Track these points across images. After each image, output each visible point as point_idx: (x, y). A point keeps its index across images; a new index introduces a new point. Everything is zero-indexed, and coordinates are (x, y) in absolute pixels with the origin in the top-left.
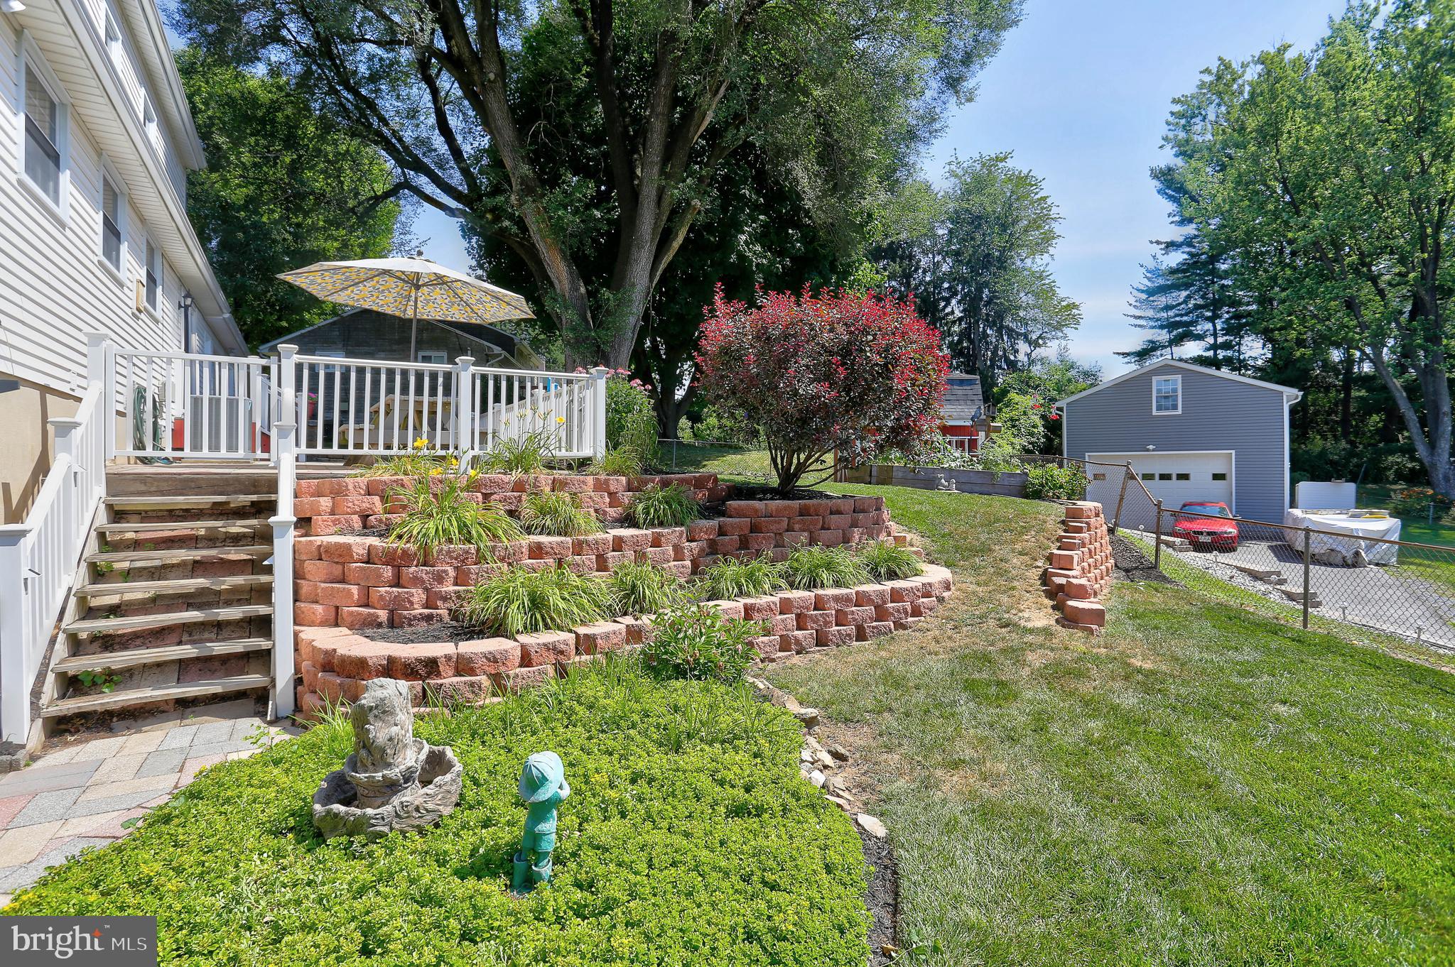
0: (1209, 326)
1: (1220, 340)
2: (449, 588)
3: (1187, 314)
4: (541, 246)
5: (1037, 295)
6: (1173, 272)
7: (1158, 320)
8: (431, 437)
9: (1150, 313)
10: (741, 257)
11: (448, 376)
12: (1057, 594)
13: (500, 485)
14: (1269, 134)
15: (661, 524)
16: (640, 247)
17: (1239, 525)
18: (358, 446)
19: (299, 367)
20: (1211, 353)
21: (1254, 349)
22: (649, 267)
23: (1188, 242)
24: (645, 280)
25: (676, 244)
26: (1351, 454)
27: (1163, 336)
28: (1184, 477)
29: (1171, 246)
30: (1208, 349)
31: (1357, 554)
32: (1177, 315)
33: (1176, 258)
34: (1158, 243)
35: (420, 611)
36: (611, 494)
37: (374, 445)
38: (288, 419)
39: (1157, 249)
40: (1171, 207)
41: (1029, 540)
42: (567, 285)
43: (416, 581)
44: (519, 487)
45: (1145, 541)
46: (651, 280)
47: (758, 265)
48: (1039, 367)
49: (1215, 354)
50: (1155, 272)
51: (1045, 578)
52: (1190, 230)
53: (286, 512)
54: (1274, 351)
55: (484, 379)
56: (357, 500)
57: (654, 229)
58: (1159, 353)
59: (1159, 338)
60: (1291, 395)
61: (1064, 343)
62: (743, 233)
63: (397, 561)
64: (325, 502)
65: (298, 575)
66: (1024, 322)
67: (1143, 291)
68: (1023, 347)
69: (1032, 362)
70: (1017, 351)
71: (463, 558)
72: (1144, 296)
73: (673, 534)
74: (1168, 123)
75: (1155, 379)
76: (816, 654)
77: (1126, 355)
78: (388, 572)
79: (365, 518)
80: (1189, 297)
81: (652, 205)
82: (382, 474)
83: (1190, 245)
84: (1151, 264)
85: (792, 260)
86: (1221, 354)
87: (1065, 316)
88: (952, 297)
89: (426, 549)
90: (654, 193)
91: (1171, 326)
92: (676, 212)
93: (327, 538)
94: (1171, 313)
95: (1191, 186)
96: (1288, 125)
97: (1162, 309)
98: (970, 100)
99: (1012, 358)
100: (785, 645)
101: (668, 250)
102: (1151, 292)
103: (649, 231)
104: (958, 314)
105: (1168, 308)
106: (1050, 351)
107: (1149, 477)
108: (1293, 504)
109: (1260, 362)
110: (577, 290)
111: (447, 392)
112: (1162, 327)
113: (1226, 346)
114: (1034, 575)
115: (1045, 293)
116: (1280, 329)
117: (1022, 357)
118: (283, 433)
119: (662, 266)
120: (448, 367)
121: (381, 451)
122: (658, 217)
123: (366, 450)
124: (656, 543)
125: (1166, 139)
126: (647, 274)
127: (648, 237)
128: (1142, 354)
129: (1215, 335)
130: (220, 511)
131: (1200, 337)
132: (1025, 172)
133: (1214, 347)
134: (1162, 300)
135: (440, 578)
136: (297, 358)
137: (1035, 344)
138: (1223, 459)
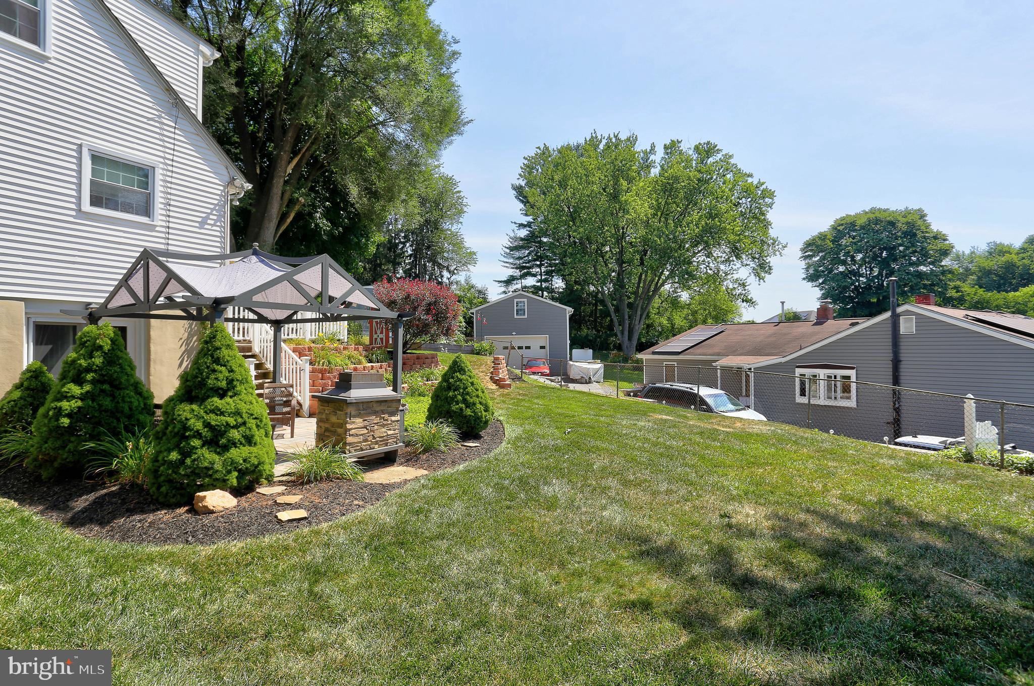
0: (538, 270)
1: (543, 277)
3: (528, 263)
5: (454, 245)
6: (522, 239)
7: (515, 264)
9: (511, 261)
10: (317, 225)
12: (496, 382)
14: (563, 184)
16: (270, 221)
17: (550, 369)
20: (539, 284)
21: (558, 283)
22: (273, 231)
23: (529, 225)
25: (289, 221)
26: (597, 336)
27: (517, 273)
28: (528, 348)
29: (522, 226)
30: (538, 282)
31: (590, 378)
32: (524, 263)
33: (523, 233)
34: (515, 223)
39: (514, 227)
40: (522, 206)
41: (483, 368)
45: (518, 372)
46: (274, 239)
47: (324, 230)
48: (455, 286)
49: (541, 285)
50: (515, 239)
51: (491, 378)
52: (530, 219)
54: (566, 284)
57: (278, 212)
58: (515, 282)
59: (515, 274)
60: (569, 310)
61: (468, 274)
62: (317, 212)
66: (447, 259)
67: (507, 248)
68: (446, 274)
69: (451, 283)
70: (442, 276)
72: (508, 251)
74: (522, 168)
75: (516, 300)
77: (501, 282)
80: (529, 254)
81: (279, 199)
83: (530, 227)
84: (512, 235)
86: (544, 285)
87: (470, 258)
88: (407, 242)
90: (280, 192)
91: (521, 268)
92: (292, 202)
94: (521, 261)
95: (531, 200)
96: (570, 182)
97: (517, 259)
99: (440, 280)
101: (284, 223)
102: (511, 249)
103: (276, 213)
104: (410, 252)
105: (520, 258)
106: (461, 277)
107: (520, 348)
108: (571, 359)
109: (561, 290)
112: (517, 268)
113: (546, 281)
114: (488, 378)
115: (458, 244)
116: (568, 275)
117: (445, 280)
119: (280, 232)
122: (281, 205)
125: (520, 175)
126: (273, 235)
127: (275, 216)
128: (509, 281)
129: (541, 275)
131: (534, 275)
132: (450, 175)
133: (540, 281)
134: (517, 254)
137: (452, 273)
138: (543, 339)
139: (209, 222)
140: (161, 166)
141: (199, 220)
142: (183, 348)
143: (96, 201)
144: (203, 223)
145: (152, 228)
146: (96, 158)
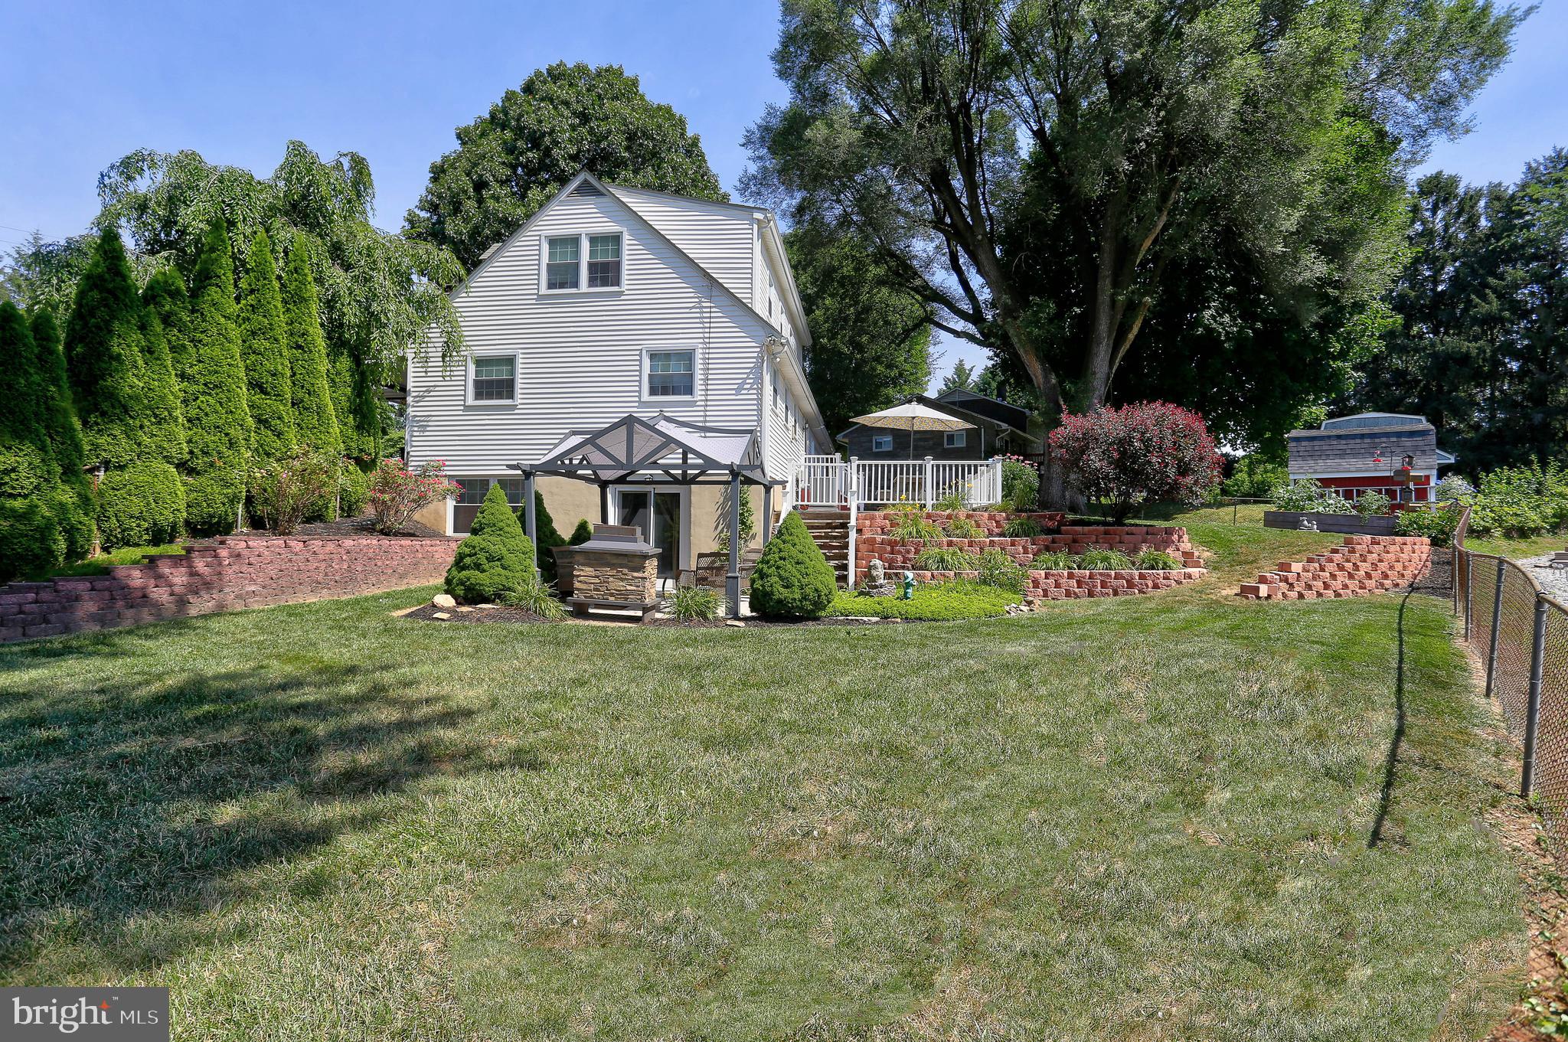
2: (911, 556)
4: (1021, 352)
8: (908, 495)
11: (921, 466)
13: (940, 516)
15: (1017, 536)
16: (1099, 342)
18: (882, 500)
19: (858, 466)
22: (1108, 358)
24: (1105, 369)
25: (1131, 336)
35: (900, 564)
36: (996, 522)
37: (888, 499)
38: (854, 488)
42: (1041, 380)
43: (899, 552)
44: (949, 517)
46: (1111, 366)
53: (853, 522)
55: (938, 466)
56: (879, 521)
57: (1109, 328)
62: (1209, 308)
63: (893, 544)
64: (868, 522)
65: (857, 550)
71: (918, 544)
73: (1022, 540)
76: (1086, 600)
78: (889, 548)
79: (882, 529)
82: (890, 511)
85: (1264, 323)
89: (903, 539)
92: (1132, 307)
93: (867, 535)
98: (1467, 132)
100: (1068, 594)
101: (1125, 341)
103: (1106, 329)
110: (1049, 382)
111: (920, 473)
118: (853, 493)
119: (1120, 356)
120: (920, 462)
121: (891, 501)
122: (1112, 318)
123: (885, 502)
124: (1013, 544)
126: (1106, 363)
127: (1105, 334)
130: (828, 526)
135: (908, 552)
136: (857, 462)
139: (746, 386)
140: (701, 346)
141: (736, 387)
142: (719, 512)
143: (653, 391)
144: (738, 391)
145: (693, 403)
146: (654, 356)
